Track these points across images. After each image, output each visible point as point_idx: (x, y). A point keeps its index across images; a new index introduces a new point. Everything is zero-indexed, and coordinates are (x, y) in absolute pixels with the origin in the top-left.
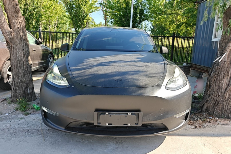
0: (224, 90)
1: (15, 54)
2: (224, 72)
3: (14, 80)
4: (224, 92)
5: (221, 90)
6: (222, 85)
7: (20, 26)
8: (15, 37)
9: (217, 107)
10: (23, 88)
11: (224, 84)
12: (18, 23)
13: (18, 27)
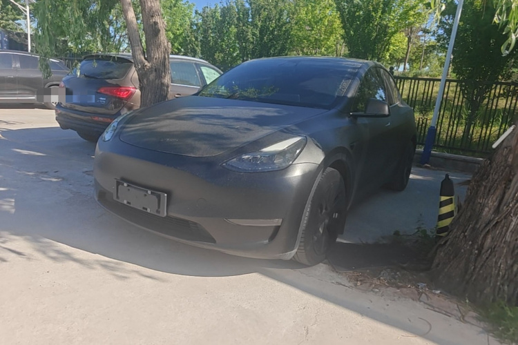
0: (484, 225)
2: (496, 178)
4: (480, 229)
5: (476, 223)
6: (483, 209)
9: (451, 266)
11: (487, 209)
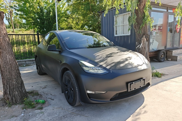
1: (4, 59)
3: (8, 84)
7: (5, 32)
8: (3, 43)
10: (20, 88)
12: (4, 29)
13: (4, 33)
